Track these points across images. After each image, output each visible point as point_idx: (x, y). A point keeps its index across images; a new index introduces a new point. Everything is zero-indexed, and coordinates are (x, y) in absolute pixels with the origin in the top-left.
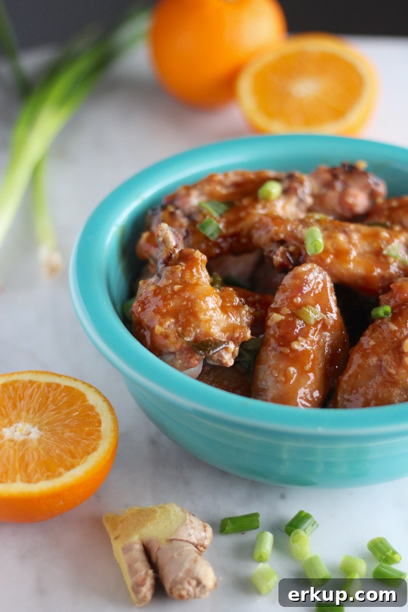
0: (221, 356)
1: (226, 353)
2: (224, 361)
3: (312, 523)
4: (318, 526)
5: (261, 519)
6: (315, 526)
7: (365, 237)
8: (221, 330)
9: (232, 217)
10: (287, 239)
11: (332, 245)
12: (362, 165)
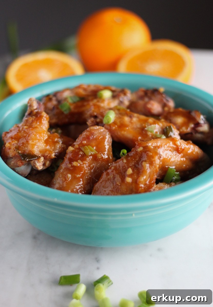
0: (35, 164)
1: (38, 162)
2: (36, 166)
3: (109, 281)
4: (112, 284)
5: (82, 278)
6: (111, 283)
7: (140, 120)
8: (39, 151)
9: (80, 104)
10: (98, 115)
11: (120, 122)
12: (162, 90)
